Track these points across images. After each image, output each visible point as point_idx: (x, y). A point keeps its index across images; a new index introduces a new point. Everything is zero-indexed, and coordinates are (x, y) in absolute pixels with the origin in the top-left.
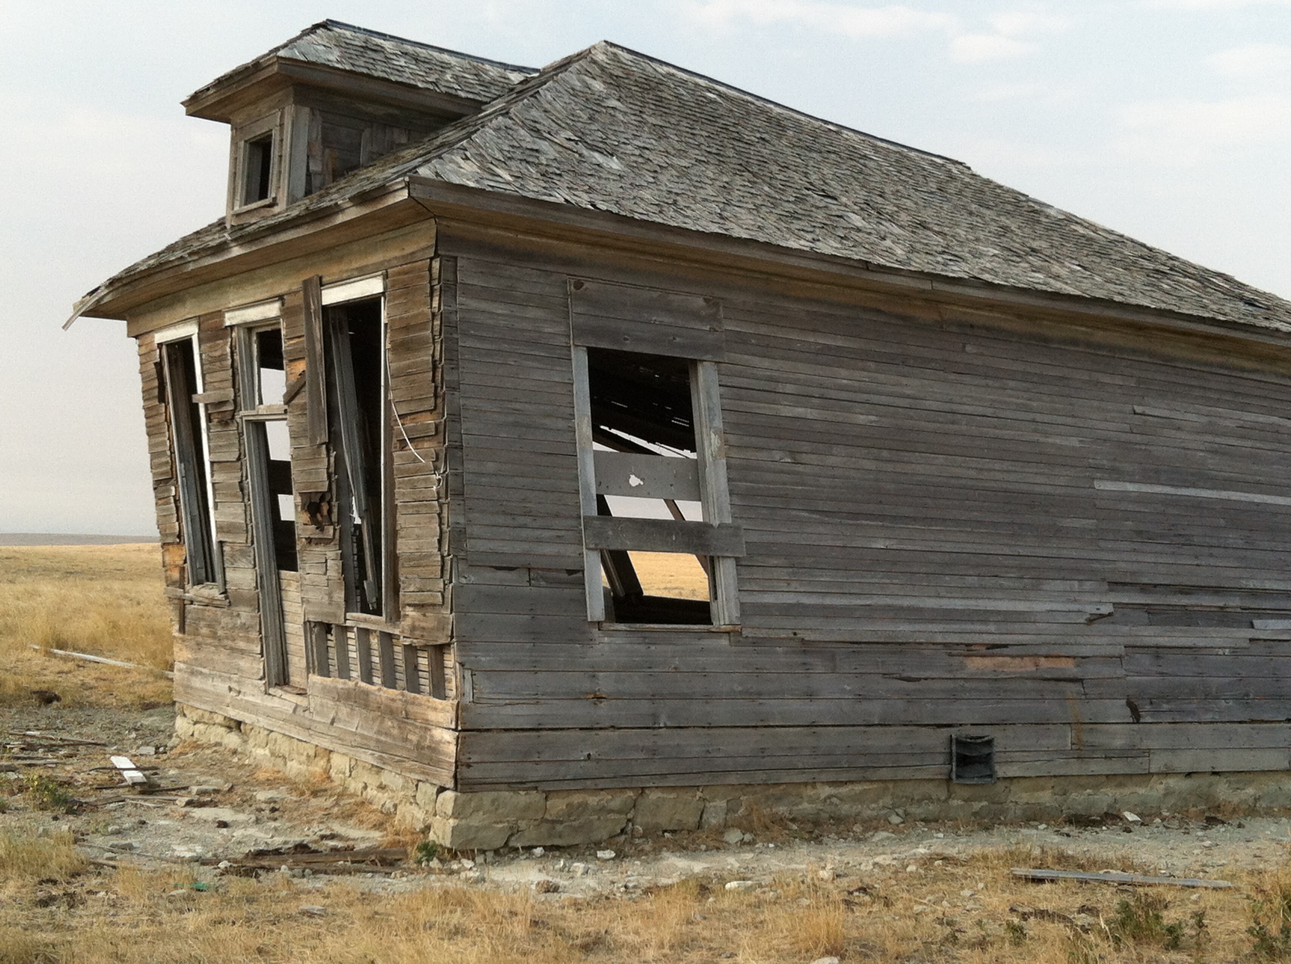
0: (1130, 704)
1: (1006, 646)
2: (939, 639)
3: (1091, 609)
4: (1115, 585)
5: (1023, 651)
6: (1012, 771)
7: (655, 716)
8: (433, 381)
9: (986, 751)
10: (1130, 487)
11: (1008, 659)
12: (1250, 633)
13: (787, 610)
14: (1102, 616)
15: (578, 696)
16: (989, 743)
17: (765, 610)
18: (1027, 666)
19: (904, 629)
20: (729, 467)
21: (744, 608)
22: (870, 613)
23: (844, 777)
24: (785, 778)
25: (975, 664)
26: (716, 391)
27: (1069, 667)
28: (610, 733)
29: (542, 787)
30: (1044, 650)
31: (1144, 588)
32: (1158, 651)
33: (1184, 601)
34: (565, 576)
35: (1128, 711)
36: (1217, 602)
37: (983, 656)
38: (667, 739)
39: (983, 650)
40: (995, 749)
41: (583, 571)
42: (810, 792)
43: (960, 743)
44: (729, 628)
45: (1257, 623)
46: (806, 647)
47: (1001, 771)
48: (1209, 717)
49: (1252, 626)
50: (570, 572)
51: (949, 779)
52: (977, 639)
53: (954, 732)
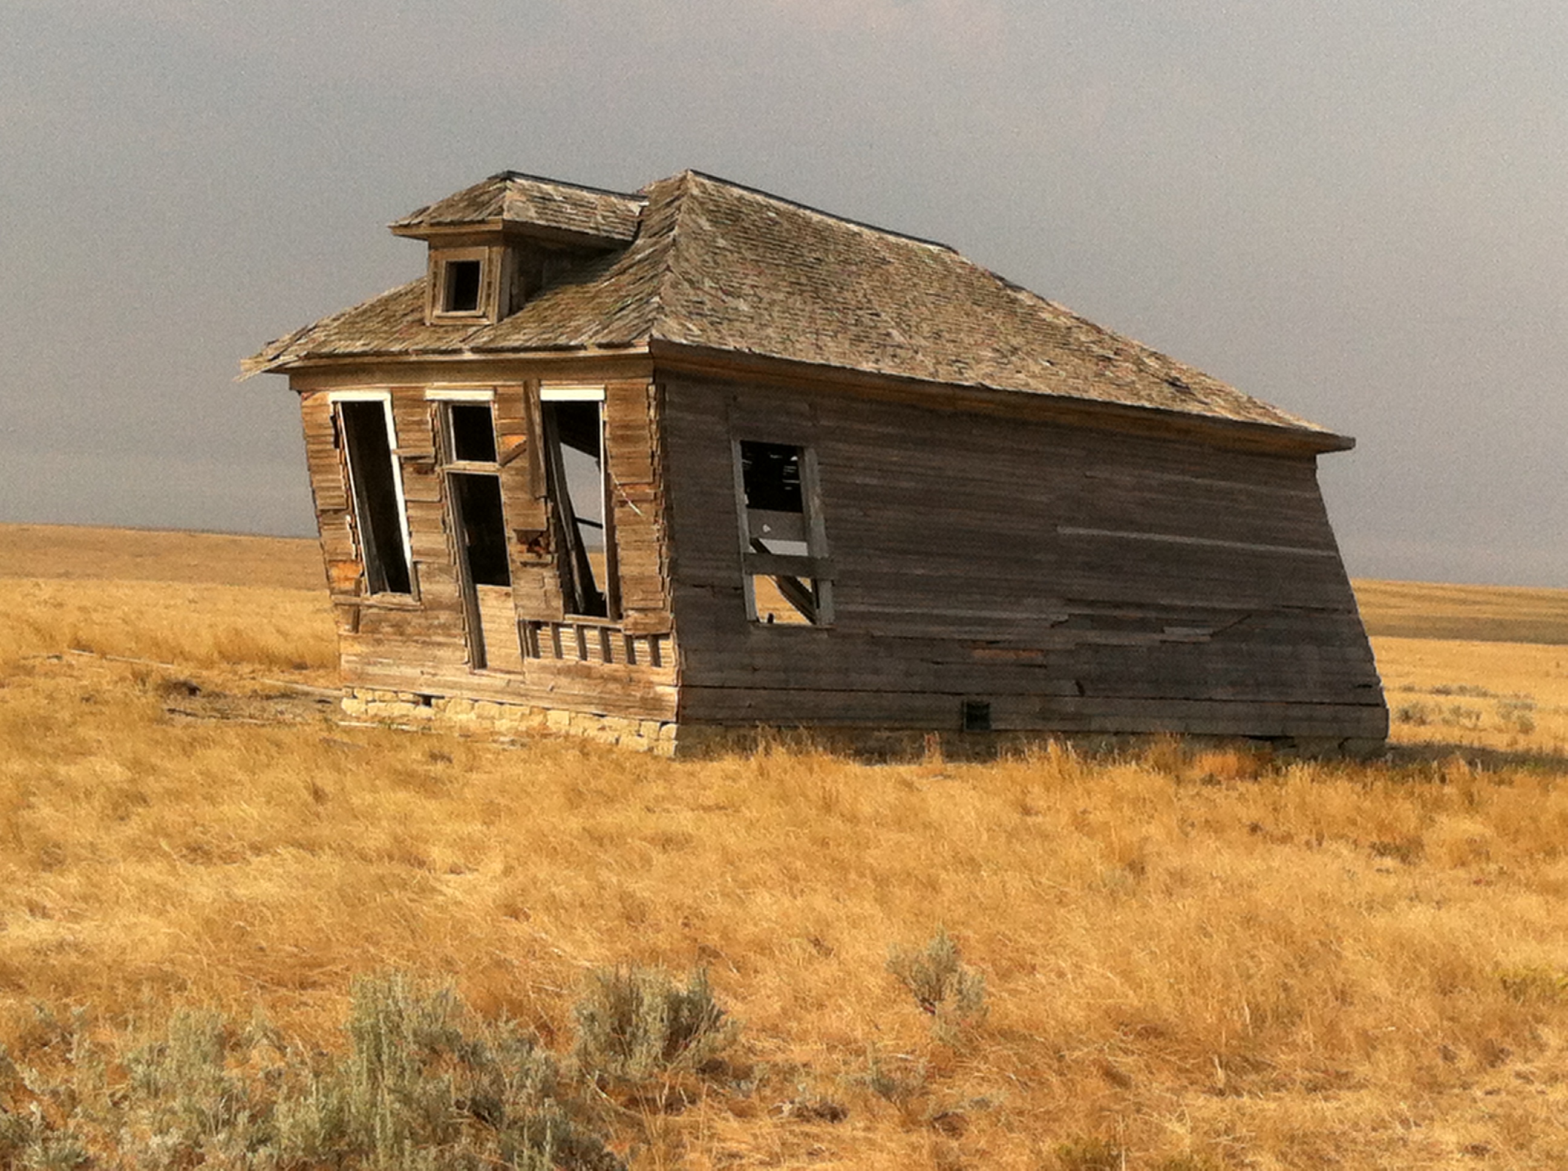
0: (1078, 684)
1: (998, 642)
2: (956, 636)
3: (1054, 618)
4: (1071, 601)
5: (1010, 646)
6: (1002, 726)
7: (787, 681)
8: (652, 464)
9: (985, 712)
10: (1082, 531)
11: (998, 652)
12: (1161, 637)
13: (862, 616)
14: (1061, 623)
15: (743, 668)
16: (987, 706)
17: (851, 616)
18: (1011, 656)
19: (935, 630)
20: (826, 520)
21: (839, 615)
22: (912, 618)
23: (897, 725)
24: (862, 724)
25: (978, 654)
26: (817, 467)
27: (1039, 659)
28: (763, 692)
29: (724, 723)
30: (1022, 646)
31: (1091, 604)
32: (1096, 648)
33: (1117, 613)
34: (733, 591)
35: (1076, 687)
36: (1139, 614)
37: (984, 649)
38: (795, 696)
39: (984, 644)
40: (991, 709)
41: (742, 588)
42: (876, 733)
43: (969, 705)
44: (828, 627)
45: (1166, 628)
46: (874, 640)
47: (994, 726)
48: (1131, 694)
49: (1163, 631)
50: (736, 589)
51: (961, 731)
52: (979, 637)
53: (965, 698)
